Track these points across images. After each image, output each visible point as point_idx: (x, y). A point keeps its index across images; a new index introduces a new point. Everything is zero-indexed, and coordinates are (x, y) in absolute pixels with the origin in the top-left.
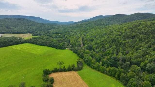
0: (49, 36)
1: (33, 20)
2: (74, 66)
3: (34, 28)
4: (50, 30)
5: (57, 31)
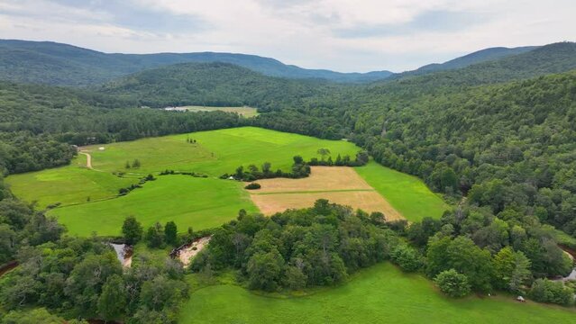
0: (301, 112)
1: (254, 68)
2: (348, 158)
3: (259, 92)
4: (306, 99)
5: (326, 100)
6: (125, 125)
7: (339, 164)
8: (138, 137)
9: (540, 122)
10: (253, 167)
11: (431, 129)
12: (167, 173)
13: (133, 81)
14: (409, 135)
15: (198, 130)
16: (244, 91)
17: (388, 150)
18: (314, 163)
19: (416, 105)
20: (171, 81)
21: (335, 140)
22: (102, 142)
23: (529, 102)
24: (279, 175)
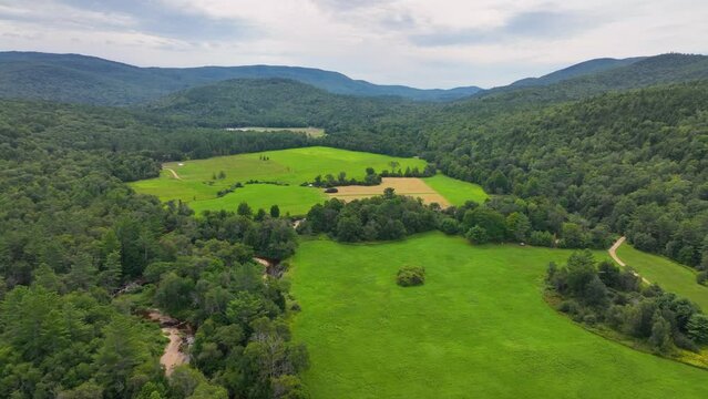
0: (373, 131)
1: (317, 85)
2: (416, 170)
3: (326, 111)
4: (377, 119)
5: (400, 120)
6: (196, 144)
7: (408, 175)
8: (211, 156)
9: (590, 134)
10: (330, 177)
11: (496, 143)
12: (252, 182)
13: (182, 100)
14: (477, 150)
15: (268, 150)
16: (308, 111)
17: (453, 163)
18: (385, 175)
19: (491, 123)
20: (225, 99)
21: (408, 157)
22: (179, 159)
23: (586, 117)
24: (353, 183)
